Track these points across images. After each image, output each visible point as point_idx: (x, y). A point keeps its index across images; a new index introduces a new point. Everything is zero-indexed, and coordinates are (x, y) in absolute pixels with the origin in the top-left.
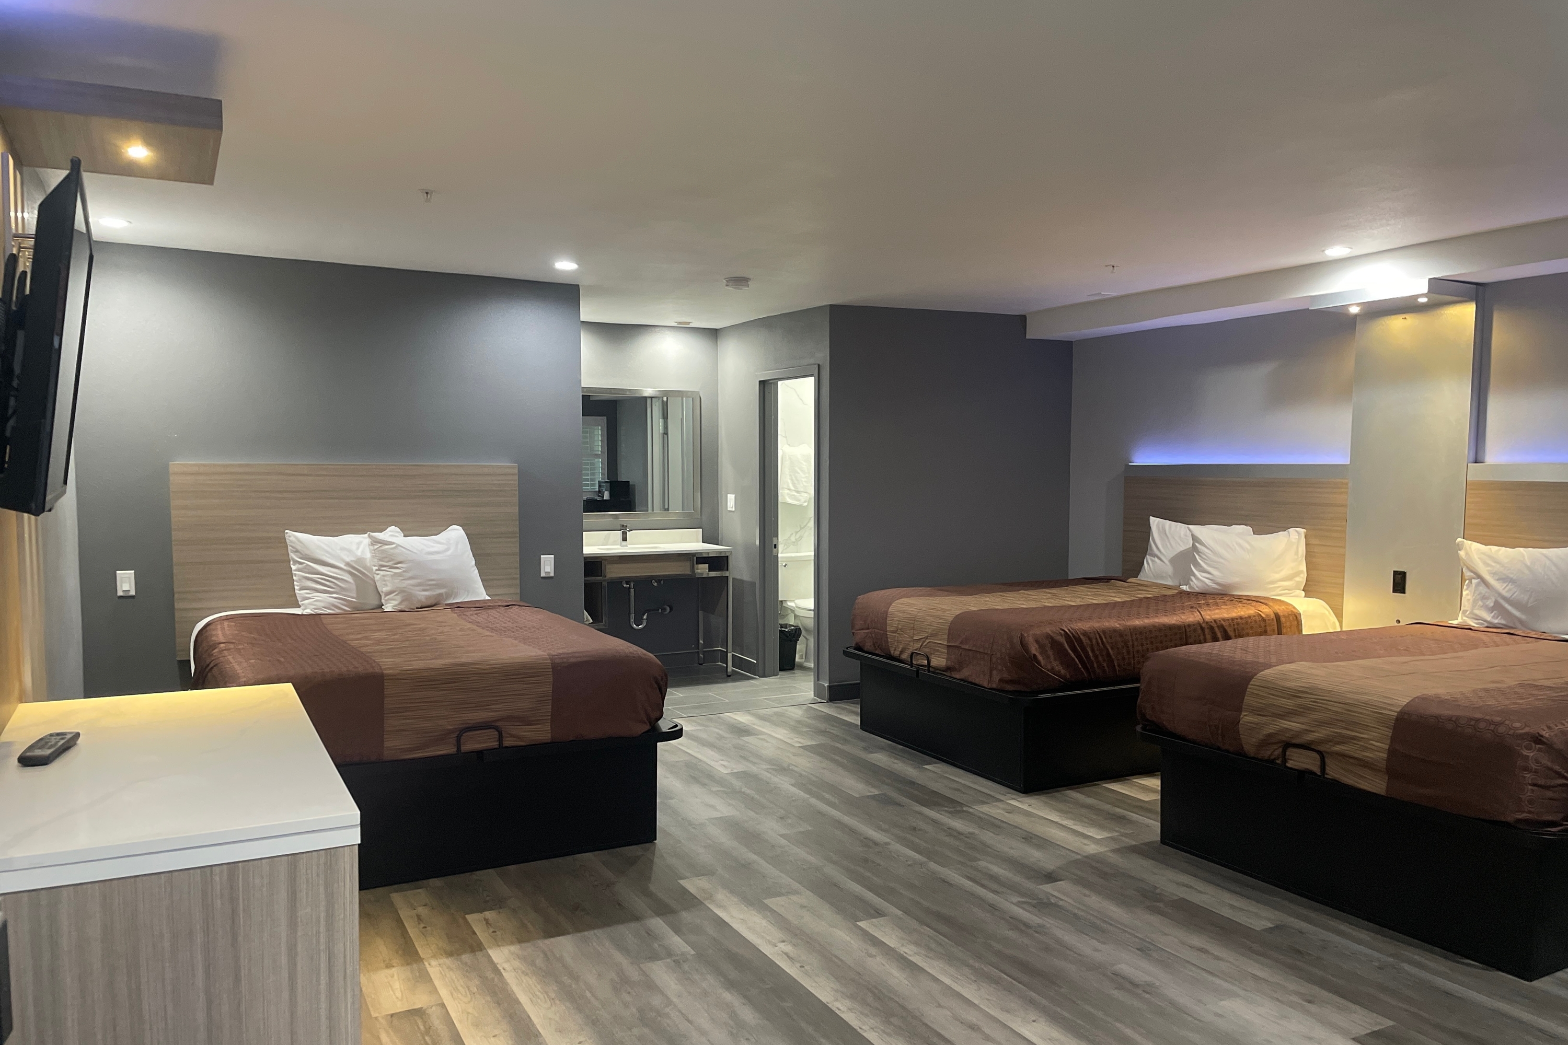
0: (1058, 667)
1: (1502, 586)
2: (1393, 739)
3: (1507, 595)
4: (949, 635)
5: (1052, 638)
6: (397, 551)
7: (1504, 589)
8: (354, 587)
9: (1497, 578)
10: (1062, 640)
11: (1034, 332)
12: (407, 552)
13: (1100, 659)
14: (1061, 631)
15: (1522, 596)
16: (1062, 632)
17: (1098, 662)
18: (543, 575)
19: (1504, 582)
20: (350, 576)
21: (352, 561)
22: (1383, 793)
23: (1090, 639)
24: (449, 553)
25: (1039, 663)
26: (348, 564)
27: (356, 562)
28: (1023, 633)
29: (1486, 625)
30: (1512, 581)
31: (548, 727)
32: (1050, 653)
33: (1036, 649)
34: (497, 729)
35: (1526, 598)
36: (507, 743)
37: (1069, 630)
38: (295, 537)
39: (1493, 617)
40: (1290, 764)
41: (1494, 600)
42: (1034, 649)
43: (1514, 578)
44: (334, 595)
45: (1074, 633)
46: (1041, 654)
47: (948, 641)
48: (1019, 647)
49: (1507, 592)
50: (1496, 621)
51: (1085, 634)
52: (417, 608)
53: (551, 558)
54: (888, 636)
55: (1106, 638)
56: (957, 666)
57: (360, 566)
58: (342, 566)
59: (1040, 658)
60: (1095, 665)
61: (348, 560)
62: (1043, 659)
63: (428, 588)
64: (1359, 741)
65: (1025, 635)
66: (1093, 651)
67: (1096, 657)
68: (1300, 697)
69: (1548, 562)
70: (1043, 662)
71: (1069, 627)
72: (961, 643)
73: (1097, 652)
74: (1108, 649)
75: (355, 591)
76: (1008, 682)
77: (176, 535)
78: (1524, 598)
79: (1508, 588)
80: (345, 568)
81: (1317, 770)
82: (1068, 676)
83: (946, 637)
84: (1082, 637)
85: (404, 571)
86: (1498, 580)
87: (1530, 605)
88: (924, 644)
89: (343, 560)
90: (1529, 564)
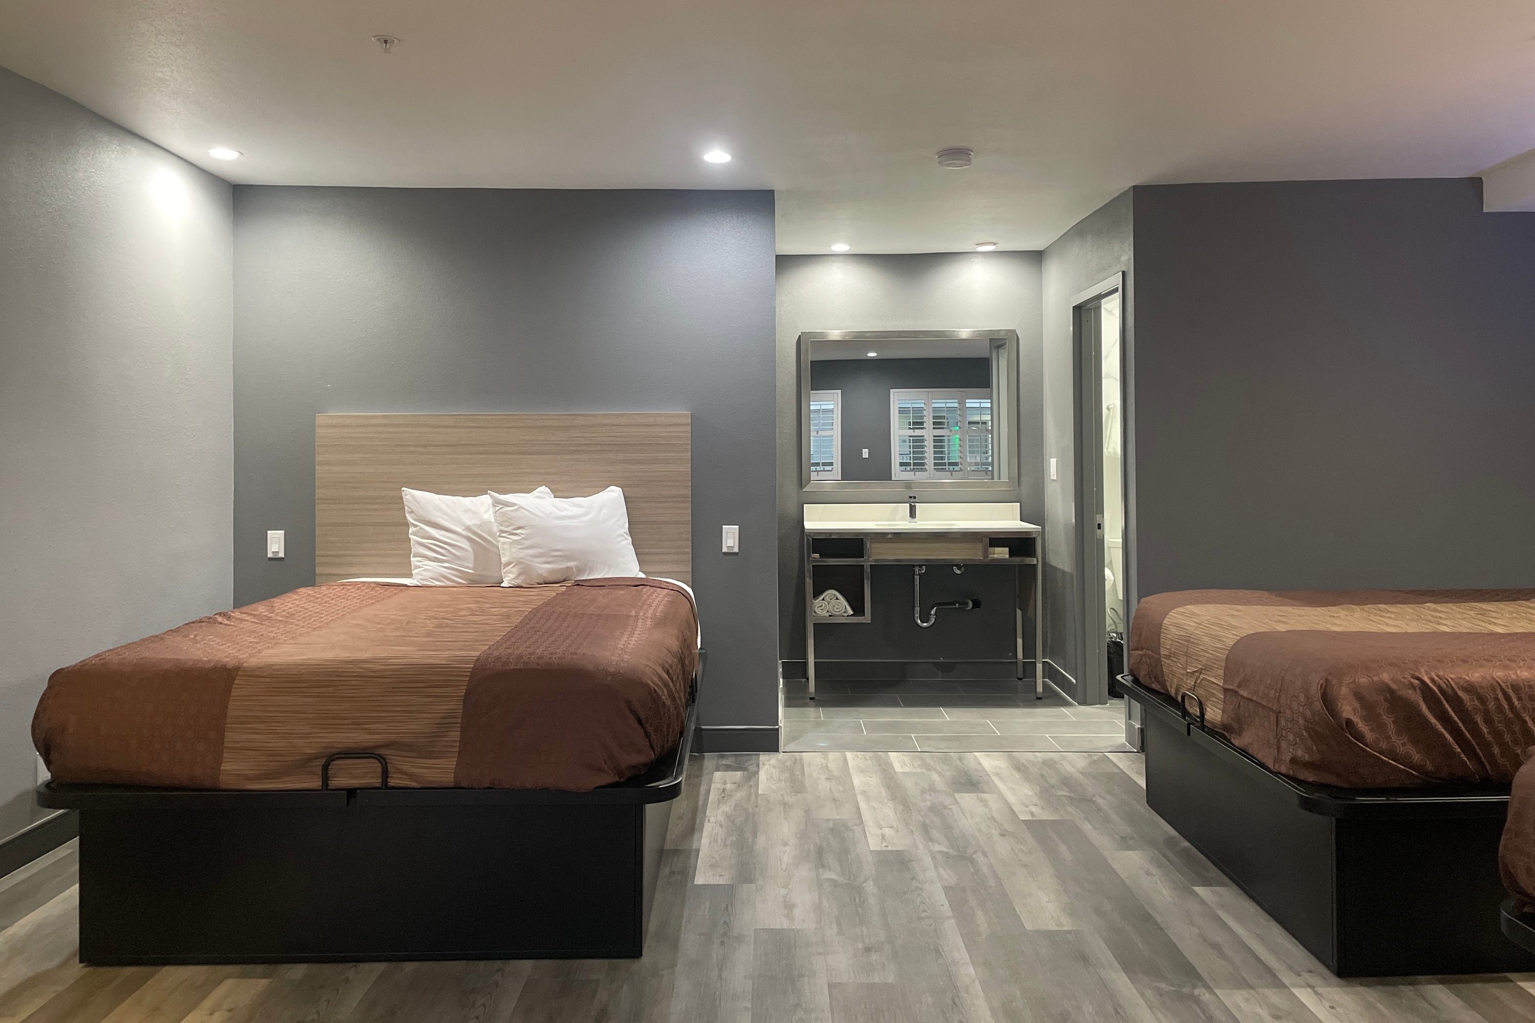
0: (1403, 745)
4: (1226, 668)
5: (1391, 691)
6: (518, 514)
8: (471, 555)
10: (1416, 698)
11: (1493, 203)
12: (532, 516)
13: (1508, 738)
14: (1413, 680)
16: (1416, 682)
17: (1502, 745)
18: (725, 550)
20: (467, 542)
21: (474, 525)
23: (1482, 700)
24: (590, 516)
25: (1359, 736)
26: (468, 529)
27: (479, 526)
28: (1329, 678)
31: (450, 764)
32: (1388, 720)
33: (1354, 710)
34: (381, 759)
36: (392, 782)
37: (1432, 680)
38: (413, 496)
42: (1348, 710)
44: (446, 565)
45: (1444, 686)
46: (1365, 719)
47: (1225, 681)
48: (1318, 705)
51: (1470, 689)
52: (539, 584)
53: (736, 528)
54: (1163, 663)
55: (1520, 699)
56: (1235, 725)
57: (484, 532)
58: (459, 530)
59: (1361, 726)
60: (1496, 751)
61: (469, 523)
62: (1372, 730)
63: (551, 559)
65: (1335, 682)
66: (1488, 721)
67: (1497, 734)
70: (1369, 736)
71: (1433, 675)
72: (1239, 686)
73: (1501, 727)
74: (1525, 722)
75: (472, 561)
76: (1306, 765)
77: (320, 493)
80: (463, 533)
82: (1429, 767)
83: (1221, 672)
84: (1461, 693)
85: (523, 539)
88: (1198, 682)
89: (463, 524)
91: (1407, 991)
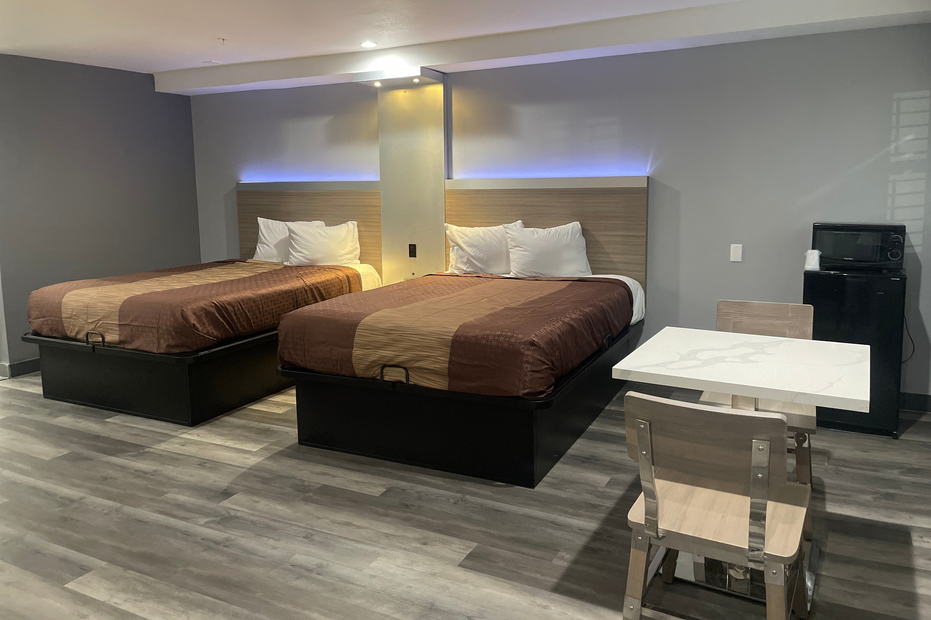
0: (211, 330)
1: (470, 249)
2: (451, 354)
3: (473, 254)
4: (119, 316)
5: (206, 310)
7: (471, 251)
9: (467, 245)
10: (214, 310)
11: (160, 88)
13: (241, 320)
14: (212, 304)
15: (481, 254)
16: (213, 304)
17: (240, 322)
19: (471, 247)
22: (446, 389)
23: (233, 307)
25: (197, 329)
28: (183, 309)
29: (464, 272)
30: (475, 246)
32: (205, 321)
33: (194, 319)
35: (482, 256)
37: (217, 302)
39: (467, 268)
40: (386, 378)
41: (467, 258)
42: (193, 320)
43: (476, 244)
45: (221, 304)
46: (199, 322)
47: (120, 321)
48: (181, 320)
49: (473, 253)
50: (469, 270)
51: (230, 303)
54: (64, 321)
55: (244, 305)
56: (129, 339)
59: (198, 325)
60: (238, 325)
62: (201, 326)
64: (431, 358)
65: (185, 310)
66: (236, 315)
67: (238, 319)
68: (391, 334)
69: (492, 234)
70: (200, 329)
71: (217, 300)
72: (131, 321)
73: (239, 316)
74: (246, 313)
76: (173, 347)
78: (482, 255)
79: (473, 250)
81: (404, 380)
82: (219, 336)
83: (117, 318)
84: (227, 306)
86: (468, 246)
87: (484, 259)
88: (98, 325)
90: (482, 236)
91: (217, 422)
